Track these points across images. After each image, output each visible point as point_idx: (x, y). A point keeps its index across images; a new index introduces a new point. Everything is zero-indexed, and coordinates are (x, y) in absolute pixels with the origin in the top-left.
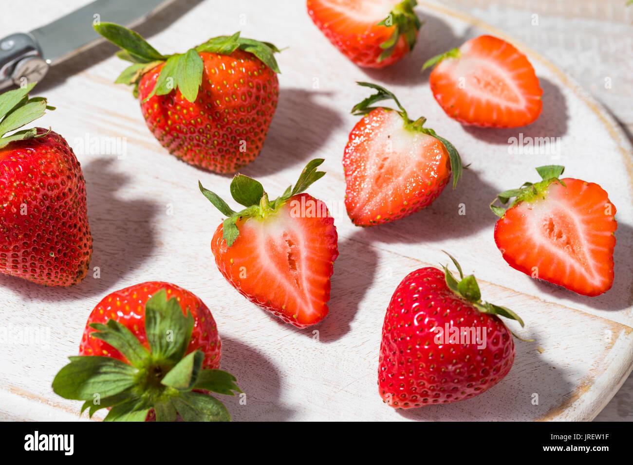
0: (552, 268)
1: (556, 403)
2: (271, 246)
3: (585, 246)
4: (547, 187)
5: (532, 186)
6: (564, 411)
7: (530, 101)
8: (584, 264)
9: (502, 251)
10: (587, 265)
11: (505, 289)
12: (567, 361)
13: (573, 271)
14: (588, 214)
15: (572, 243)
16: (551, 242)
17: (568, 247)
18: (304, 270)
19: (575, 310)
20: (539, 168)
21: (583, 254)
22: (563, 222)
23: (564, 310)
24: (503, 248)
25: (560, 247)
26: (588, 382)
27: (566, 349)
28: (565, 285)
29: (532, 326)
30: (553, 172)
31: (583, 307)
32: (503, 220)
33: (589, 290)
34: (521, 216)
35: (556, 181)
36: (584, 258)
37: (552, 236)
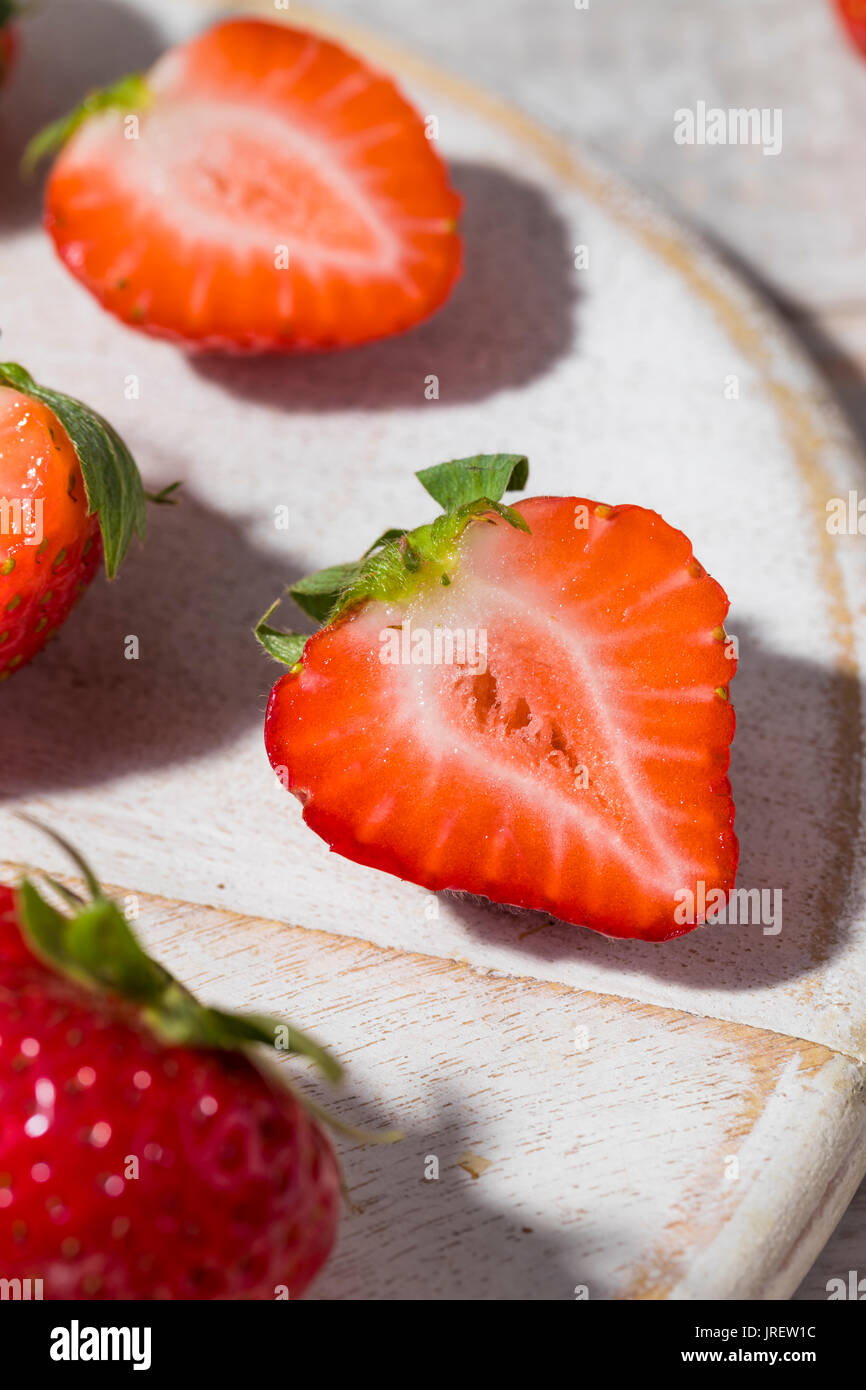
0: (499, 843)
3: (619, 751)
4: (457, 537)
5: (401, 541)
7: (415, 240)
8: (620, 819)
9: (303, 798)
10: (633, 821)
11: (340, 941)
12: (576, 1199)
13: (578, 850)
14: (617, 624)
15: (570, 743)
16: (487, 746)
17: (553, 761)
19: (605, 1000)
20: (427, 471)
21: (614, 780)
22: (529, 663)
23: (567, 999)
24: (306, 785)
25: (520, 760)
26: (658, 1274)
27: (575, 1150)
28: (551, 906)
29: (442, 1073)
30: (480, 483)
31: (638, 986)
32: (295, 677)
33: (645, 916)
34: (363, 657)
35: (489, 510)
36: (619, 793)
37: (490, 721)
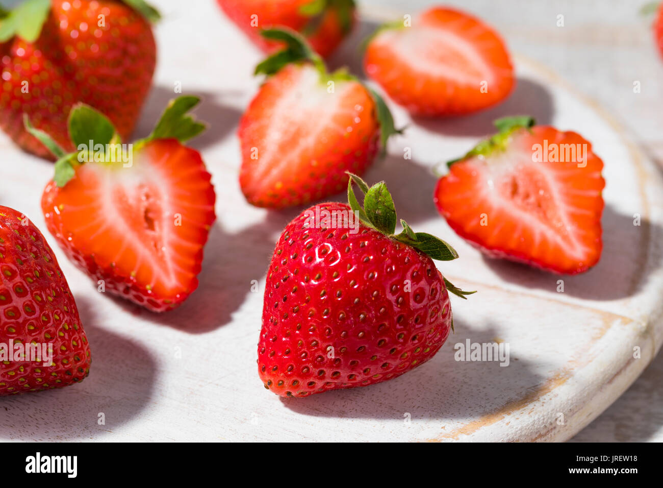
1: (516, 397)
2: (120, 197)
3: (562, 209)
6: (527, 405)
8: (560, 231)
10: (565, 232)
13: (544, 241)
15: (544, 206)
16: (515, 205)
17: (538, 211)
18: (165, 233)
21: (559, 219)
22: (531, 180)
26: (563, 374)
27: (535, 339)
32: (446, 178)
36: (560, 223)
37: (516, 197)
